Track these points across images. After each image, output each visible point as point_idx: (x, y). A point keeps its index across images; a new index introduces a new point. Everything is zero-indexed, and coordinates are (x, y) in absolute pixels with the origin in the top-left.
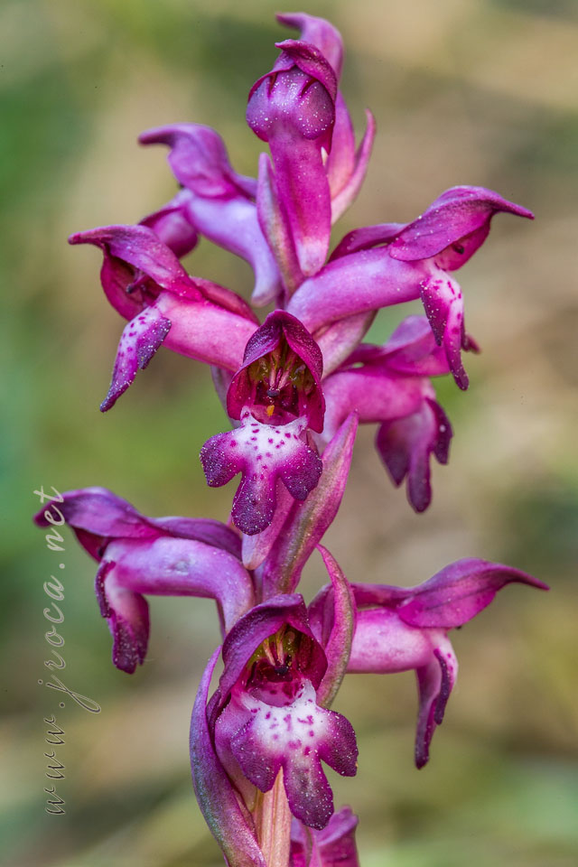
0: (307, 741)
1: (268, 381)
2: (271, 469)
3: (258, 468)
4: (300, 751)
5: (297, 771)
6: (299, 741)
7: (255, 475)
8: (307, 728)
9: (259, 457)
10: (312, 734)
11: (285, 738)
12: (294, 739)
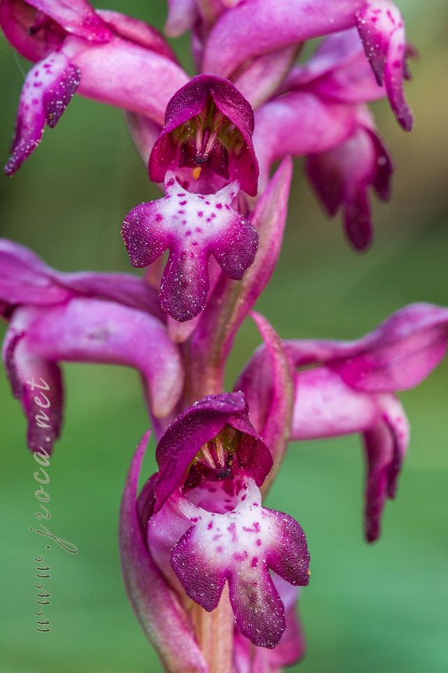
0: (254, 551)
1: (195, 143)
2: (201, 245)
3: (187, 246)
4: (248, 562)
5: (245, 585)
6: (245, 552)
7: (184, 253)
8: (253, 537)
9: (189, 233)
10: (259, 543)
11: (229, 550)
12: (240, 551)
